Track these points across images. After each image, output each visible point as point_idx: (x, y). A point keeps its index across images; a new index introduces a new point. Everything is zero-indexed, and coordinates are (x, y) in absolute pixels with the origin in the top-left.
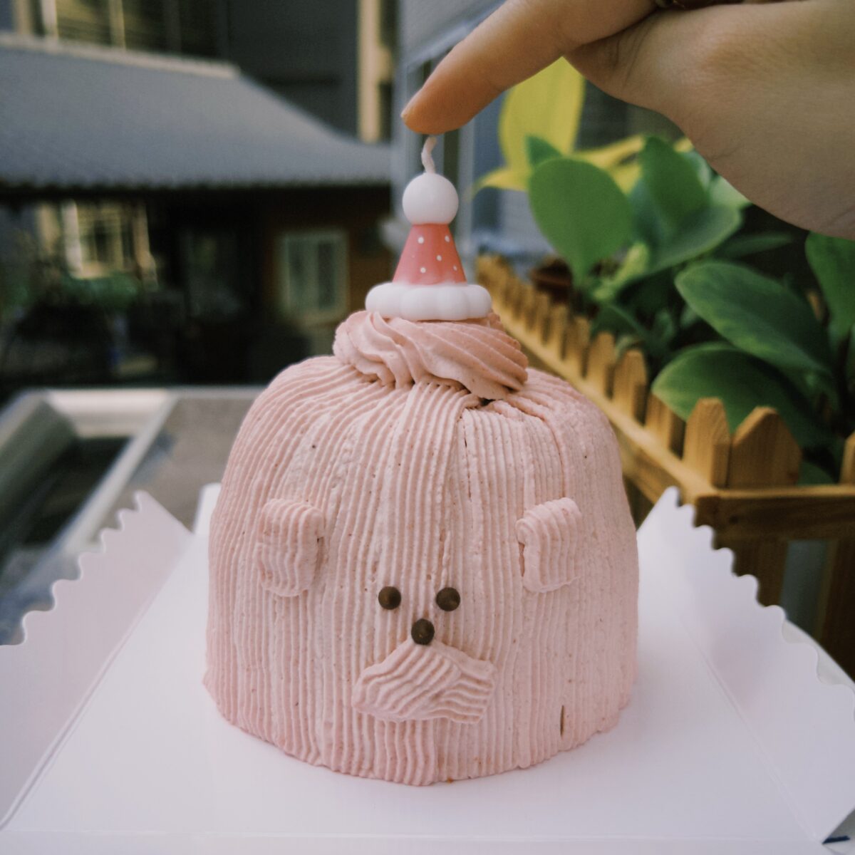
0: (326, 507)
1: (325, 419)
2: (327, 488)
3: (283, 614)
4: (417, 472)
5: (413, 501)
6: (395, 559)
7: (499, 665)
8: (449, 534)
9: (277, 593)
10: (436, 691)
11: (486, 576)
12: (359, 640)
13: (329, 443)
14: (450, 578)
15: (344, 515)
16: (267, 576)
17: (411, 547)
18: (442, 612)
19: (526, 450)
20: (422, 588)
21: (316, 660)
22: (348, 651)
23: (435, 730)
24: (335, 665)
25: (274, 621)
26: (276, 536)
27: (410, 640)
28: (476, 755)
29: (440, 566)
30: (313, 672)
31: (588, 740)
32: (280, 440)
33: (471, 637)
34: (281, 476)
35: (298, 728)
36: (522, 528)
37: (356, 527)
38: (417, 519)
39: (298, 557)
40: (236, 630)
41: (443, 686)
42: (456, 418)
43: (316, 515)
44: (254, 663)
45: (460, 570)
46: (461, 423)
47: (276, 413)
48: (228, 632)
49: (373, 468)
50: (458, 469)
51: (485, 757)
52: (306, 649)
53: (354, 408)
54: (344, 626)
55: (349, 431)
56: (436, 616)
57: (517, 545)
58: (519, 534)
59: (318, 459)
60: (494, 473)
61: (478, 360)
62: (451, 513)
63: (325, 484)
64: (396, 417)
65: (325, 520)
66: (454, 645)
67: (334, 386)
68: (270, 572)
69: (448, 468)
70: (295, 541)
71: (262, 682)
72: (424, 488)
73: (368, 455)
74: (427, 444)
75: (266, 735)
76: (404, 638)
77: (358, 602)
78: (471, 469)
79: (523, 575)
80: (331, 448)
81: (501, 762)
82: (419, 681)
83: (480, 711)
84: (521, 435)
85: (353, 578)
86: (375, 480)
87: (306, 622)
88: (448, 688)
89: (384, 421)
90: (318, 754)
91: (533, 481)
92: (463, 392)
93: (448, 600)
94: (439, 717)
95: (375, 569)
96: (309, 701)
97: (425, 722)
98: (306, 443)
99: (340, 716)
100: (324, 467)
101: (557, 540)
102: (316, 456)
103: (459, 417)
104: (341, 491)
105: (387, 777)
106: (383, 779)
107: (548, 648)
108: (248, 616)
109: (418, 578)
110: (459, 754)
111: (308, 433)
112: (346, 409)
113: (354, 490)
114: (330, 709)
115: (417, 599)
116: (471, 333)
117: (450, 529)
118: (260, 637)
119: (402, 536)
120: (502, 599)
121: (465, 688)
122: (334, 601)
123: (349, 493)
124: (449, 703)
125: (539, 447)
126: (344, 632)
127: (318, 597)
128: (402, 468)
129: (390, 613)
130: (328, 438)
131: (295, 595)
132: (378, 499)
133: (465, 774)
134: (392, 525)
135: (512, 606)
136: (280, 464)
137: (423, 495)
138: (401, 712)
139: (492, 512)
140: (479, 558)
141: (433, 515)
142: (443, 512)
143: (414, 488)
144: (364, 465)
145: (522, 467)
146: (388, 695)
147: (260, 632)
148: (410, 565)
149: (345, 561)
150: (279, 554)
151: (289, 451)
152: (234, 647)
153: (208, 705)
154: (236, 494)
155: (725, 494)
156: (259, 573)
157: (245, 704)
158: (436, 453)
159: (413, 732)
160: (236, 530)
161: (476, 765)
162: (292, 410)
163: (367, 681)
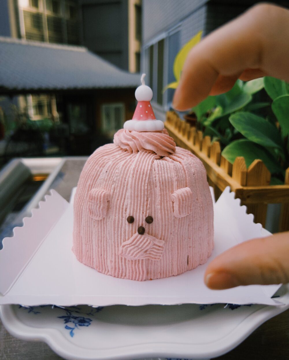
0: (110, 191)
1: (110, 163)
2: (111, 185)
3: (97, 225)
4: (139, 179)
5: (138, 188)
6: (132, 207)
7: (166, 241)
8: (149, 199)
9: (95, 219)
10: (145, 250)
11: (161, 212)
12: (121, 233)
13: (111, 171)
14: (150, 213)
15: (116, 193)
16: (92, 213)
17: (137, 203)
18: (147, 224)
19: (174, 172)
20: (141, 216)
21: (107, 240)
22: (118, 237)
23: (146, 263)
24: (113, 242)
25: (94, 228)
26: (94, 200)
27: (137, 233)
28: (159, 271)
29: (147, 209)
30: (106, 244)
31: (197, 267)
32: (96, 170)
33: (157, 232)
34: (96, 181)
35: (102, 263)
36: (173, 197)
37: (120, 197)
38: (139, 194)
39: (101, 207)
40: (82, 231)
41: (148, 248)
42: (152, 162)
43: (107, 193)
44: (88, 242)
45: (153, 210)
46: (153, 164)
47: (95, 161)
48: (79, 232)
49: (125, 178)
50: (152, 178)
51: (162, 271)
52: (104, 237)
53: (119, 160)
54: (116, 229)
55: (118, 166)
56: (145, 225)
57: (171, 202)
58: (172, 199)
59: (108, 176)
60: (164, 179)
61: (159, 144)
62: (150, 192)
63: (110, 184)
64: (133, 162)
65: (110, 195)
66: (151, 235)
67: (113, 153)
68: (92, 212)
69: (149, 178)
70: (100, 202)
71: (90, 248)
72: (141, 184)
73: (123, 174)
74: (142, 170)
75: (92, 265)
76: (135, 233)
77: (120, 221)
78: (156, 178)
79: (173, 212)
80: (112, 172)
81: (168, 274)
82: (140, 246)
83: (160, 256)
84: (172, 167)
85: (119, 214)
86: (126, 182)
87: (104, 228)
88: (150, 248)
89: (128, 164)
90: (108, 271)
91: (176, 182)
92: (154, 154)
93: (149, 220)
94: (147, 258)
95: (126, 211)
96: (105, 254)
97: (142, 260)
98: (104, 171)
99: (115, 258)
100: (110, 178)
101: (184, 201)
102: (107, 175)
103: (153, 162)
104: (115, 185)
105: (130, 278)
106: (129, 279)
107: (182, 236)
108: (86, 227)
109: (140, 213)
110: (154, 271)
111: (105, 167)
112: (117, 160)
113: (119, 185)
114: (112, 256)
115: (139, 220)
116: (157, 135)
117: (150, 197)
118: (90, 234)
119: (134, 199)
120: (167, 220)
121: (155, 249)
122: (113, 221)
123: (118, 186)
124: (150, 253)
125: (178, 171)
126: (116, 231)
127: (108, 220)
128: (134, 178)
129: (131, 225)
130: (111, 169)
131: (101, 219)
132: (127, 188)
133: (156, 277)
134: (131, 196)
135: (170, 222)
136: (96, 177)
137: (141, 187)
138: (135, 257)
139: (163, 192)
140: (159, 207)
141: (144, 193)
142: (147, 192)
143: (138, 184)
144: (122, 177)
145: (173, 177)
146: (130, 251)
147: (90, 232)
148: (137, 209)
149: (116, 208)
150: (95, 206)
151: (99, 173)
152: (82, 237)
153: (73, 257)
154: (82, 187)
155: (245, 188)
156: (89, 213)
157: (85, 256)
158: (145, 173)
159: (139, 263)
160: (82, 199)
161: (159, 275)
162: (100, 160)
163: (123, 246)
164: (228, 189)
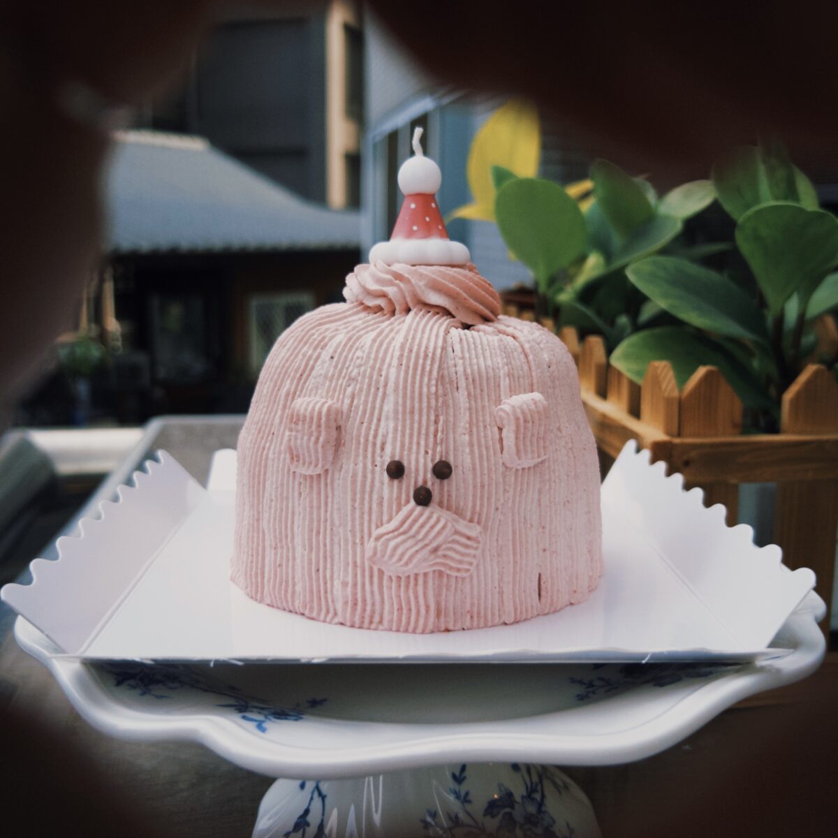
0: (343, 403)
1: (341, 337)
2: (343, 387)
3: (307, 490)
4: (415, 369)
5: (413, 392)
6: (399, 438)
7: (485, 528)
8: (442, 418)
9: (303, 472)
10: (434, 544)
11: (472, 452)
12: (370, 508)
13: (345, 354)
14: (444, 454)
15: (357, 407)
16: (295, 459)
17: (412, 429)
18: (438, 481)
19: (501, 355)
20: (422, 460)
21: (335, 529)
22: (362, 517)
23: (434, 584)
24: (350, 531)
25: (299, 500)
26: (304, 424)
27: (412, 503)
28: (468, 608)
29: (435, 443)
30: (332, 540)
31: (561, 609)
32: (304, 355)
33: (462, 503)
34: (305, 383)
35: (319, 592)
36: (500, 413)
37: (367, 415)
38: (417, 405)
39: (321, 439)
40: (266, 515)
41: (440, 539)
42: (445, 331)
43: (335, 406)
44: (281, 541)
45: (451, 447)
46: (449, 335)
47: (300, 338)
48: (258, 520)
49: (380, 370)
50: (448, 368)
51: (475, 610)
52: (326, 521)
53: (363, 329)
54: (358, 496)
55: (360, 343)
56: (433, 484)
57: (496, 429)
58: (498, 419)
59: (336, 367)
60: (476, 371)
61: (461, 291)
62: (443, 402)
63: (341, 385)
64: (398, 332)
65: (342, 413)
66: (449, 508)
67: (345, 317)
68: (298, 456)
69: (440, 367)
70: (319, 426)
71: (288, 557)
72: (421, 382)
73: (376, 359)
74: (423, 349)
76: (408, 502)
77: (369, 475)
78: (458, 368)
79: (502, 453)
80: (346, 357)
81: (489, 617)
82: (420, 536)
83: (471, 564)
84: (497, 344)
85: (365, 457)
86: (382, 379)
87: (327, 497)
88: (445, 542)
89: (387, 336)
90: (336, 614)
91: (507, 379)
92: (449, 317)
93: (443, 471)
94: (436, 568)
95: (383, 449)
96: (329, 566)
97: (425, 575)
98: (326, 355)
99: (355, 576)
100: (341, 372)
101: (529, 422)
102: (334, 364)
103: (447, 332)
104: (355, 389)
105: (394, 628)
106: (391, 630)
107: (525, 518)
108: (277, 501)
109: (418, 453)
110: (454, 608)
111: (328, 347)
112: (357, 329)
113: (365, 387)
114: (346, 571)
115: (417, 470)
116: (455, 272)
117: (442, 414)
118: (287, 518)
119: (404, 420)
120: (486, 471)
121: (458, 542)
122: (350, 475)
123: (361, 390)
124: (445, 556)
125: (511, 356)
126: (358, 501)
127: (337, 476)
128: (403, 367)
129: (396, 482)
130: (343, 350)
131: (318, 472)
132: (384, 394)
133: (459, 626)
134: (396, 411)
135: (494, 478)
136: (304, 374)
137: (421, 387)
138: (406, 564)
139: (476, 401)
140: (467, 438)
141: (429, 402)
142: (437, 401)
143: (413, 382)
144: (373, 368)
145: (499, 368)
146: (396, 548)
147: (287, 513)
148: (411, 443)
149: (359, 443)
150: (306, 438)
151: (311, 363)
152: (263, 532)
153: (237, 595)
154: (266, 404)
155: (677, 441)
156: (288, 456)
157: (272, 581)
158: (430, 355)
159: (416, 585)
160: (267, 432)
161: (468, 617)
162: (313, 334)
163: (378, 539)
164: (631, 445)
